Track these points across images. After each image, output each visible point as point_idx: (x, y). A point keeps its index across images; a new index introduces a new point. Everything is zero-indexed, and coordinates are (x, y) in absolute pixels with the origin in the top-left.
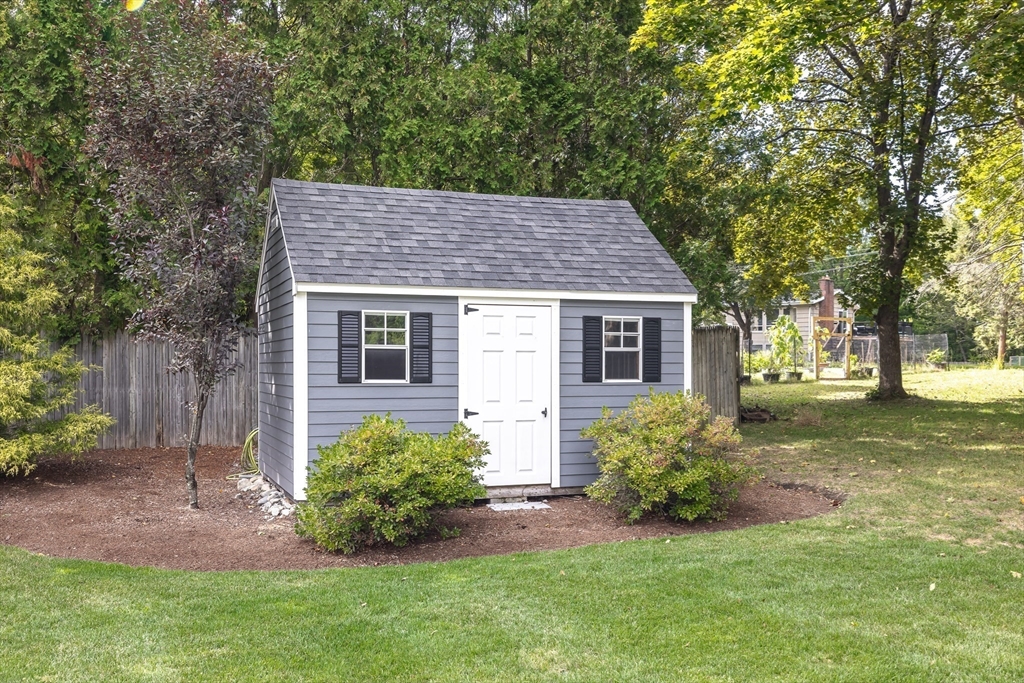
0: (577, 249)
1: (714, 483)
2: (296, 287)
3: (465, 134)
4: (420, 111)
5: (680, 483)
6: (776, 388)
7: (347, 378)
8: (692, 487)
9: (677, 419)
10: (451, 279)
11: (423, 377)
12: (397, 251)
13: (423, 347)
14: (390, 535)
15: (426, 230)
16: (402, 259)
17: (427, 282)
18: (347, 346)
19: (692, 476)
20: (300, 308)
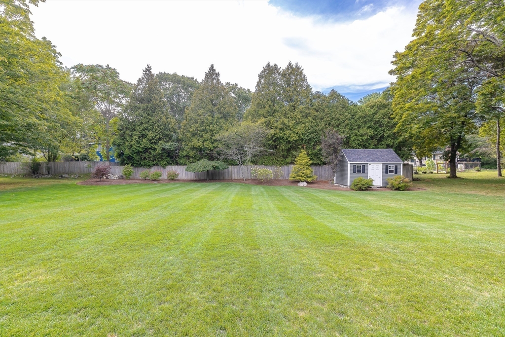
0: (384, 156)
1: (405, 186)
2: (348, 162)
3: (363, 138)
4: (356, 135)
5: (400, 186)
6: (425, 175)
7: (354, 172)
8: (402, 186)
9: (400, 178)
10: (367, 161)
11: (364, 172)
12: (360, 158)
13: (364, 169)
14: (364, 189)
15: (363, 155)
16: (360, 159)
17: (364, 162)
18: (354, 169)
19: (402, 185)
20: (349, 165)
